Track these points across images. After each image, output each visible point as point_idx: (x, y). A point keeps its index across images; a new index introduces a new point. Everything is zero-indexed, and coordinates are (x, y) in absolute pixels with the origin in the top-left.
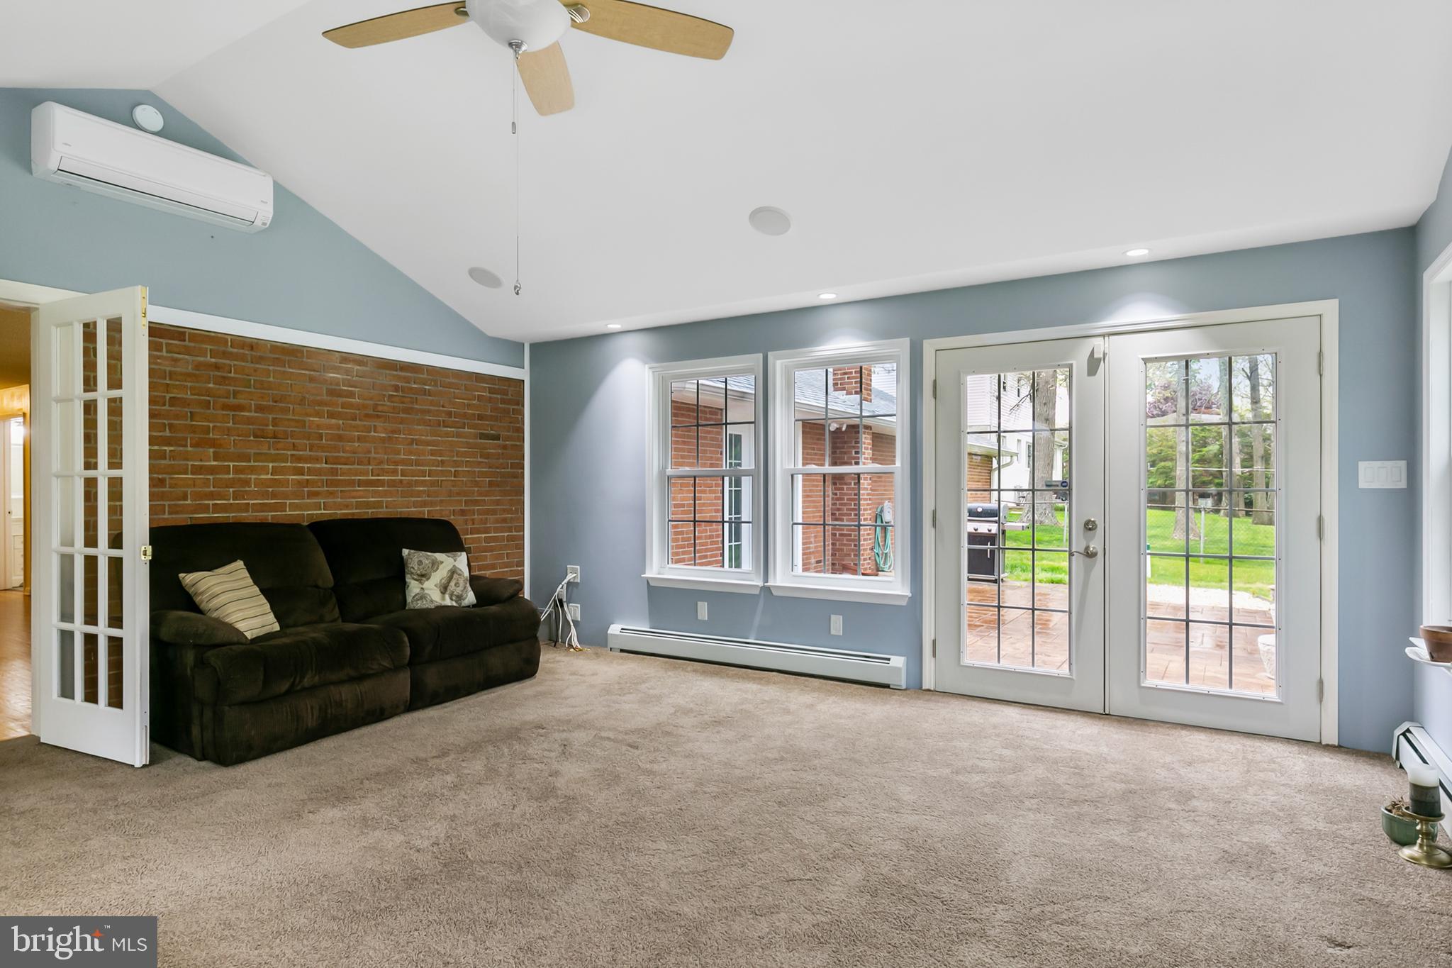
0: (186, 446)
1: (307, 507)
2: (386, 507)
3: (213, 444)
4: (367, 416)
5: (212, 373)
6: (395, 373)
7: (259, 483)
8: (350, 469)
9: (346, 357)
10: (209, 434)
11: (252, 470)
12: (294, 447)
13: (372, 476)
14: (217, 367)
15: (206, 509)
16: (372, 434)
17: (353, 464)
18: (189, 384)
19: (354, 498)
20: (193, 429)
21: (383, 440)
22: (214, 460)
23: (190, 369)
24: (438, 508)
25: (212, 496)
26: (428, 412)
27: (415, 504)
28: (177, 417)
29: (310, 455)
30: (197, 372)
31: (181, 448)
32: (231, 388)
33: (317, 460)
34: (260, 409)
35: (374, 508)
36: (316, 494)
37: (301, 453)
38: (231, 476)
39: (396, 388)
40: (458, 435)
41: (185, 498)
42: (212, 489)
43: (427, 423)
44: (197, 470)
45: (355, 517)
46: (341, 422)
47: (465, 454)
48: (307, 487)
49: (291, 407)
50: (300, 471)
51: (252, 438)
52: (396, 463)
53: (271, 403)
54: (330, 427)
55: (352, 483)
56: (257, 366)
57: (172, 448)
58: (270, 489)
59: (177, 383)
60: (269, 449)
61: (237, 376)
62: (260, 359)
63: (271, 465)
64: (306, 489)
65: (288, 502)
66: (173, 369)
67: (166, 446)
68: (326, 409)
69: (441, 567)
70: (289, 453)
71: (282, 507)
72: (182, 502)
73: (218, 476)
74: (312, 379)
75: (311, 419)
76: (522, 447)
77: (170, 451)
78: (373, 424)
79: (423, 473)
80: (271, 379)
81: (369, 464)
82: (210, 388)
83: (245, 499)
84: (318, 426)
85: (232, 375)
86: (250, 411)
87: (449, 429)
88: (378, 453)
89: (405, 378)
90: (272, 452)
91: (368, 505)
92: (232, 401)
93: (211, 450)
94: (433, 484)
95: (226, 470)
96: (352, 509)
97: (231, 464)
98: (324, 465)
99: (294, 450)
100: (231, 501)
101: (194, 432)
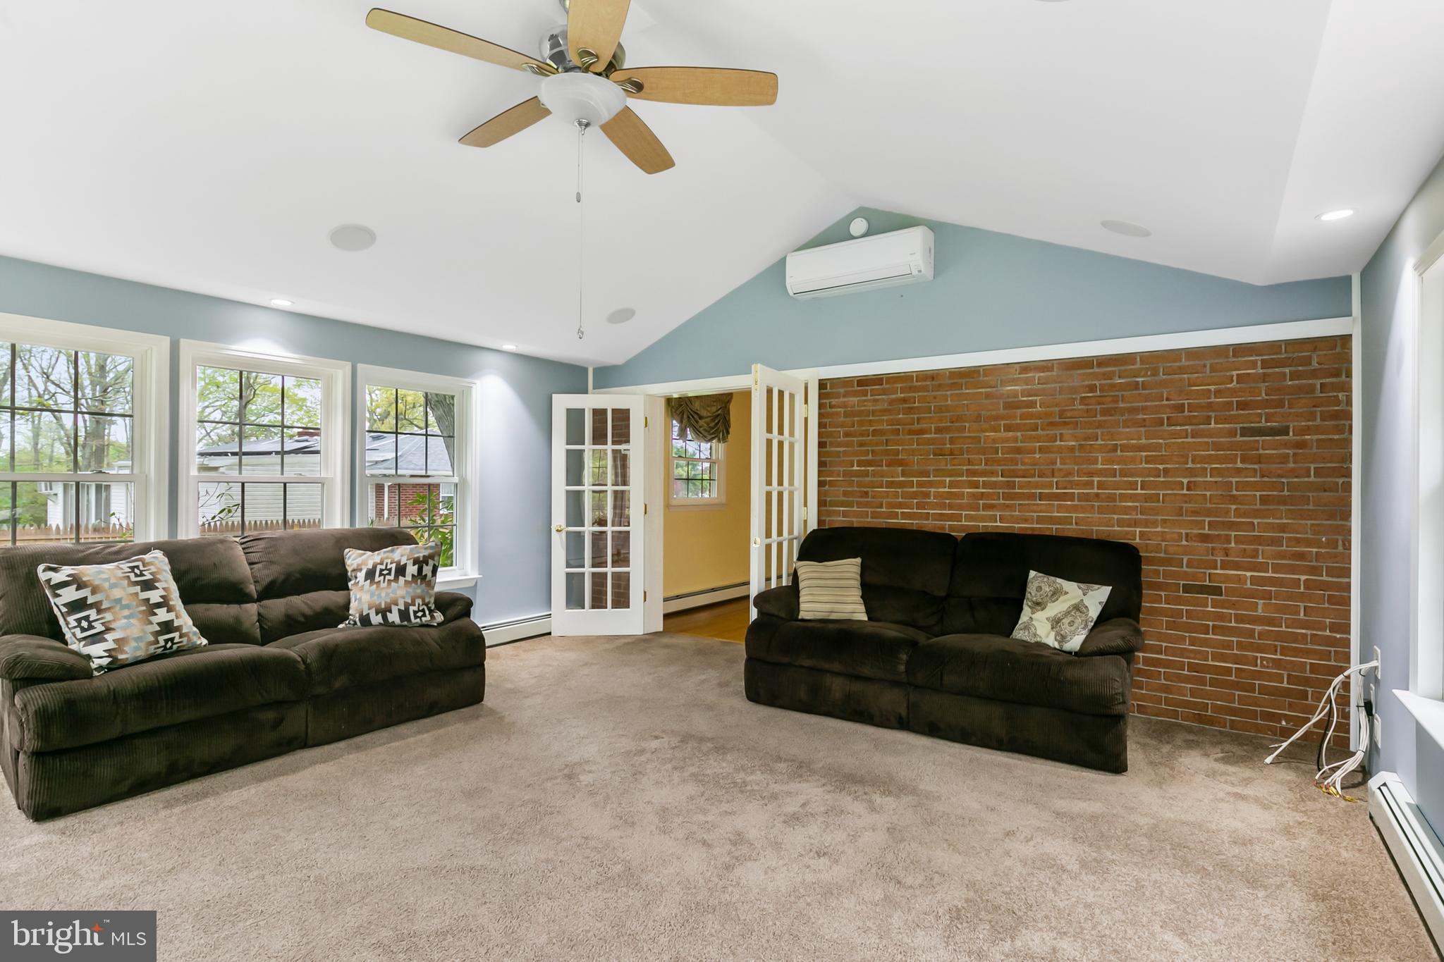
0: (882, 466)
1: (983, 519)
2: (1076, 524)
3: (901, 463)
4: (1052, 424)
5: (901, 406)
6: (1091, 371)
7: (937, 495)
8: (1030, 481)
9: (1026, 367)
10: (898, 455)
11: (931, 484)
12: (970, 462)
13: (1056, 489)
14: (904, 400)
15: (895, 516)
16: (1058, 443)
17: (1033, 476)
18: (885, 418)
19: (1035, 512)
20: (887, 453)
21: (1072, 449)
22: (902, 477)
23: (886, 406)
24: (1159, 529)
25: (900, 505)
26: (1144, 409)
27: (1120, 523)
28: (877, 444)
29: (985, 469)
30: (890, 407)
31: (879, 468)
32: (916, 416)
33: (993, 473)
34: (938, 430)
35: (1060, 524)
36: (992, 507)
37: (976, 467)
38: (915, 489)
39: (1092, 388)
40: (1195, 434)
41: (882, 507)
42: (900, 500)
43: (1143, 423)
44: (890, 484)
45: (1036, 533)
46: (1019, 434)
47: (1210, 459)
48: (982, 500)
49: (967, 425)
50: (976, 485)
51: (932, 456)
52: (1091, 474)
53: (949, 424)
54: (1007, 440)
55: (1032, 496)
56: (937, 393)
57: (873, 468)
58: (947, 501)
59: (877, 418)
60: (947, 465)
61: (920, 405)
62: (940, 387)
63: (948, 479)
64: (981, 502)
65: (964, 513)
66: (875, 408)
67: (869, 467)
68: (1002, 423)
69: (1062, 598)
70: (965, 468)
71: (959, 518)
72: (879, 510)
73: (905, 489)
74: (988, 396)
75: (987, 434)
76: (1347, 443)
77: (872, 470)
78: (1058, 432)
79: (1133, 486)
80: (949, 402)
81: (1053, 476)
82: (900, 419)
83: (926, 509)
84: (994, 441)
85: (917, 404)
86: (931, 433)
87: (1179, 428)
88: (1065, 464)
89: (1104, 374)
90: (949, 467)
91: (1052, 520)
92: (916, 426)
93: (900, 468)
94: (1147, 498)
95: (911, 484)
96: (1033, 524)
97: (915, 479)
98: (1000, 479)
99: (969, 465)
100: (915, 511)
101: (888, 455)
